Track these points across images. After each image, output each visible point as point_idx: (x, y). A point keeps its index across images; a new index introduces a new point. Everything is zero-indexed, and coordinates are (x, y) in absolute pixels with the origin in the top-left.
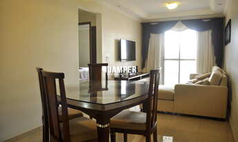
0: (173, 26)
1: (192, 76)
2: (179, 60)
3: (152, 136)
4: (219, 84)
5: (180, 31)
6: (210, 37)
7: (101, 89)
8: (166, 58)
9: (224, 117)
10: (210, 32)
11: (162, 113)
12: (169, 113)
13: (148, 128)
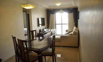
0: (59, 11)
1: (67, 31)
2: (62, 24)
3: (54, 56)
4: (76, 35)
5: (61, 13)
6: (73, 15)
7: (34, 40)
8: (57, 23)
9: (77, 46)
10: (73, 13)
11: (57, 46)
12: (59, 46)
13: (53, 53)
